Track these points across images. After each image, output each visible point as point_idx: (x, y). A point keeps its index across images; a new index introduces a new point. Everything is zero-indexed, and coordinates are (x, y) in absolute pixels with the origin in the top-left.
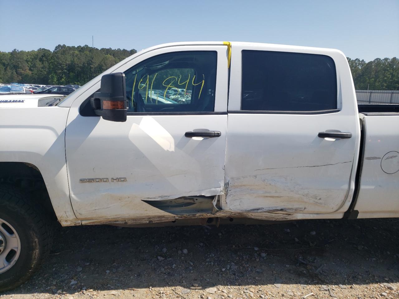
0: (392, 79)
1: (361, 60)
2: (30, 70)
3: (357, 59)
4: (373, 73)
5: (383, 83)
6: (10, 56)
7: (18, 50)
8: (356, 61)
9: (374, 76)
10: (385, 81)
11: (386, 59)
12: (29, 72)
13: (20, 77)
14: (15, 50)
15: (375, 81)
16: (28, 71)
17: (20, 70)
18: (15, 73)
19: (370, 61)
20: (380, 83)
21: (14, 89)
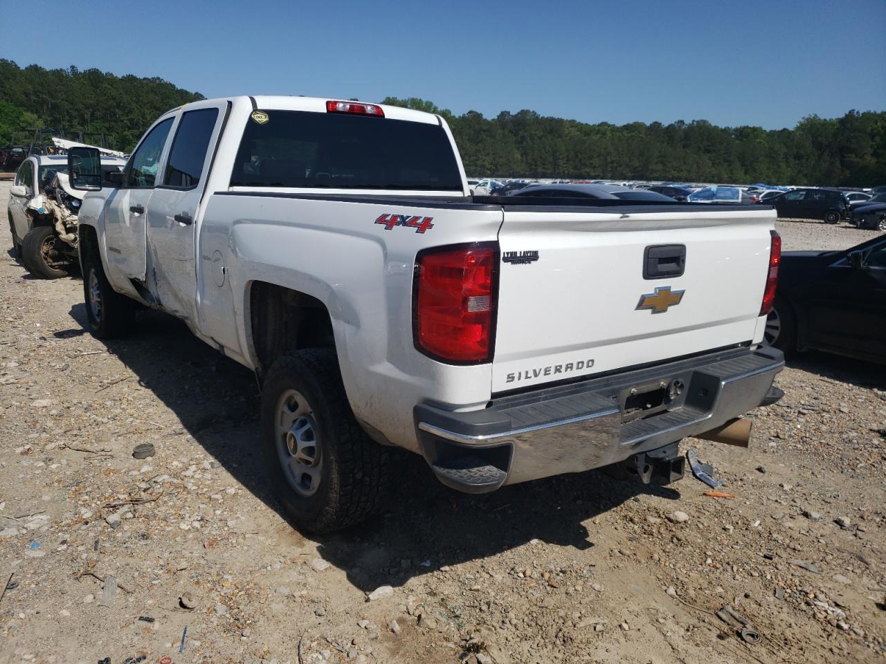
2: (875, 154)
6: (838, 125)
7: (858, 112)
12: (870, 160)
13: (848, 172)
14: (851, 112)
16: (868, 158)
17: (850, 155)
18: (838, 163)
21: (722, 195)
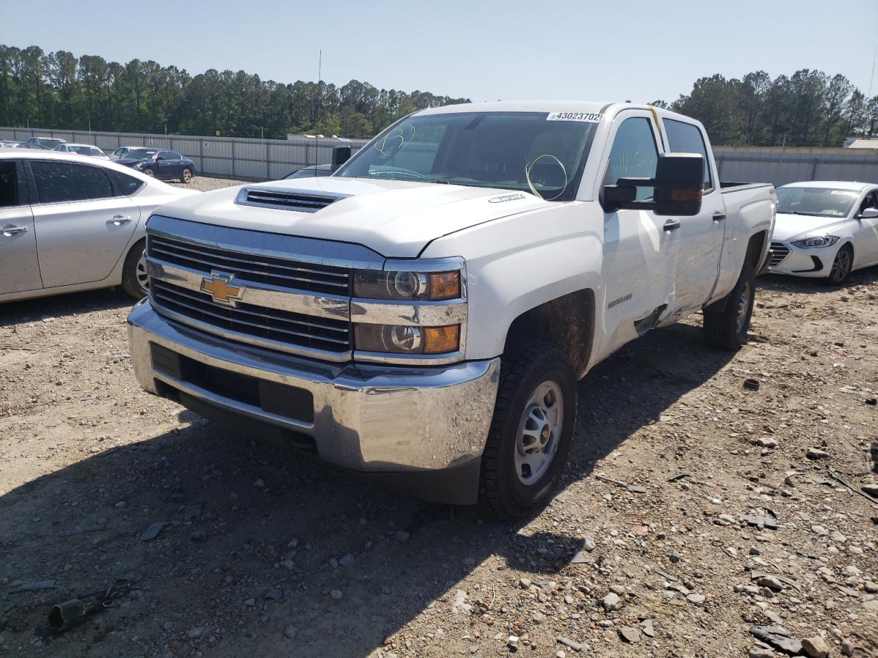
0: (242, 114)
1: (180, 71)
3: (172, 67)
4: (208, 100)
5: (231, 122)
8: (171, 72)
9: (211, 106)
10: (231, 117)
11: (227, 73)
15: (214, 116)
19: (198, 74)
20: (224, 121)
